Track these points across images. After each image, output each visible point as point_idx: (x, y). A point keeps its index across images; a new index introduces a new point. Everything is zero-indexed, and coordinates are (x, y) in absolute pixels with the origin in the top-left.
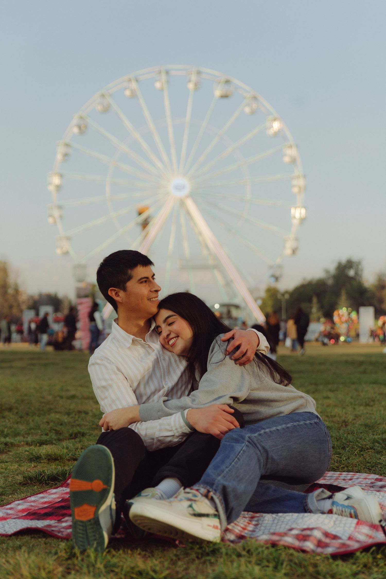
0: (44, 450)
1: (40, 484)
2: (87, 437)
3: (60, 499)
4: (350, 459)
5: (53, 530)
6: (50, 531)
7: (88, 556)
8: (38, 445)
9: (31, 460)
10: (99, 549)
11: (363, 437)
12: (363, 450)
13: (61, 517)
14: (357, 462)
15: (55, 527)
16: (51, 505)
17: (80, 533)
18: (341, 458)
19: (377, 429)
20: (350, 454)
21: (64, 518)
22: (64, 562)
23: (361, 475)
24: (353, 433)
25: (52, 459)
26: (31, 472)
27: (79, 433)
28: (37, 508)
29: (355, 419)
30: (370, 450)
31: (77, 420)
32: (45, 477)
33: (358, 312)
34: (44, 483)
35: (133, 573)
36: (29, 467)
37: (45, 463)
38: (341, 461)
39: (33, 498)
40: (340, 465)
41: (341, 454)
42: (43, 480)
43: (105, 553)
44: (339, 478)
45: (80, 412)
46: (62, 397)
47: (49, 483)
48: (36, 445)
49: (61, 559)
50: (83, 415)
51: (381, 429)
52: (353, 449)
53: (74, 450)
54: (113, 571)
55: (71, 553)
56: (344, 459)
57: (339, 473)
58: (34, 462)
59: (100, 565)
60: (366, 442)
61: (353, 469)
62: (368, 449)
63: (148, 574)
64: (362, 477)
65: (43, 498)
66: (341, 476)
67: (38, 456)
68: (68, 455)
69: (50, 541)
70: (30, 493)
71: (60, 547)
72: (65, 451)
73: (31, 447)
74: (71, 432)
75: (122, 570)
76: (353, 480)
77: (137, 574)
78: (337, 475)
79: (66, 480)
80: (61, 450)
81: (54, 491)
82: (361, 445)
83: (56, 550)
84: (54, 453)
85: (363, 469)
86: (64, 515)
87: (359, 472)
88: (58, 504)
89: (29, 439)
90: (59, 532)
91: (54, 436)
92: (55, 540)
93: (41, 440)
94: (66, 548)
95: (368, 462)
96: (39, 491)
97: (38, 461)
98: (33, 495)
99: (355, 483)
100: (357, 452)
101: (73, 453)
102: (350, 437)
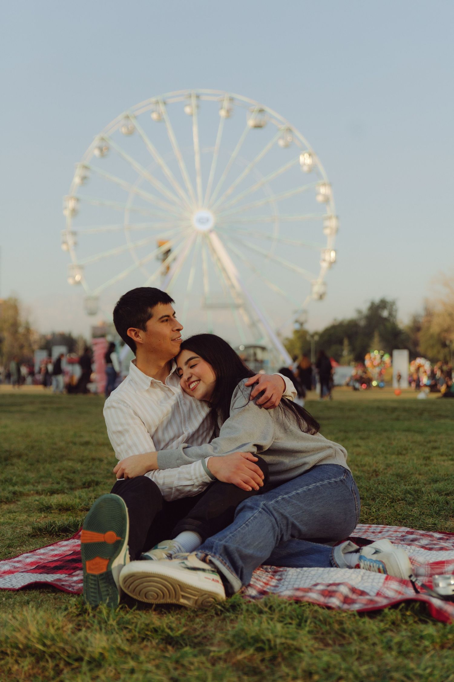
0: (56, 499)
1: (50, 535)
2: (101, 486)
3: (72, 552)
4: (380, 510)
5: (63, 585)
6: (60, 585)
7: (101, 612)
8: (49, 494)
9: (41, 510)
10: (112, 604)
11: (394, 488)
12: (394, 501)
13: (72, 571)
14: (388, 514)
15: (66, 581)
16: (62, 558)
17: (91, 588)
18: (370, 509)
19: (409, 480)
20: (381, 505)
21: (75, 572)
22: (74, 618)
23: (391, 528)
24: (383, 483)
25: (64, 509)
26: (40, 523)
27: (93, 481)
28: (46, 561)
29: (386, 469)
30: (401, 502)
31: (91, 468)
32: (56, 528)
33: (391, 355)
34: (54, 535)
35: (148, 630)
36: (39, 517)
37: (56, 513)
38: (371, 512)
39: (42, 551)
40: (370, 518)
41: (370, 505)
42: (54, 531)
43: (118, 609)
44: (368, 531)
45: (93, 459)
46: (75, 444)
47: (60, 535)
48: (47, 494)
49: (72, 615)
50: (97, 463)
51: (413, 480)
52: (383, 500)
53: (87, 500)
54: (126, 628)
55: (82, 608)
56: (374, 510)
57: (368, 525)
58: (45, 513)
59: (112, 622)
60: (397, 493)
61: (383, 522)
62: (399, 500)
63: (163, 631)
64: (393, 530)
65: (53, 550)
66: (370, 528)
67: (49, 506)
68: (81, 504)
69: (60, 596)
70: (39, 545)
71: (71, 602)
72: (78, 500)
73: (41, 497)
74: (84, 480)
75: (136, 627)
76: (383, 533)
77: (151, 632)
78: (366, 528)
79: (77, 531)
80: (73, 500)
81: (65, 543)
82: (392, 495)
83: (66, 606)
84: (65, 503)
85: (394, 521)
86: (76, 569)
87: (389, 524)
88: (69, 557)
89: (40, 488)
90: (70, 586)
91: (66, 485)
92: (65, 595)
93: (52, 489)
94: (77, 603)
95: (399, 514)
96: (49, 543)
97: (48, 512)
98: (43, 548)
99: (384, 536)
100: (388, 504)
101: (86, 503)
102: (380, 488)
